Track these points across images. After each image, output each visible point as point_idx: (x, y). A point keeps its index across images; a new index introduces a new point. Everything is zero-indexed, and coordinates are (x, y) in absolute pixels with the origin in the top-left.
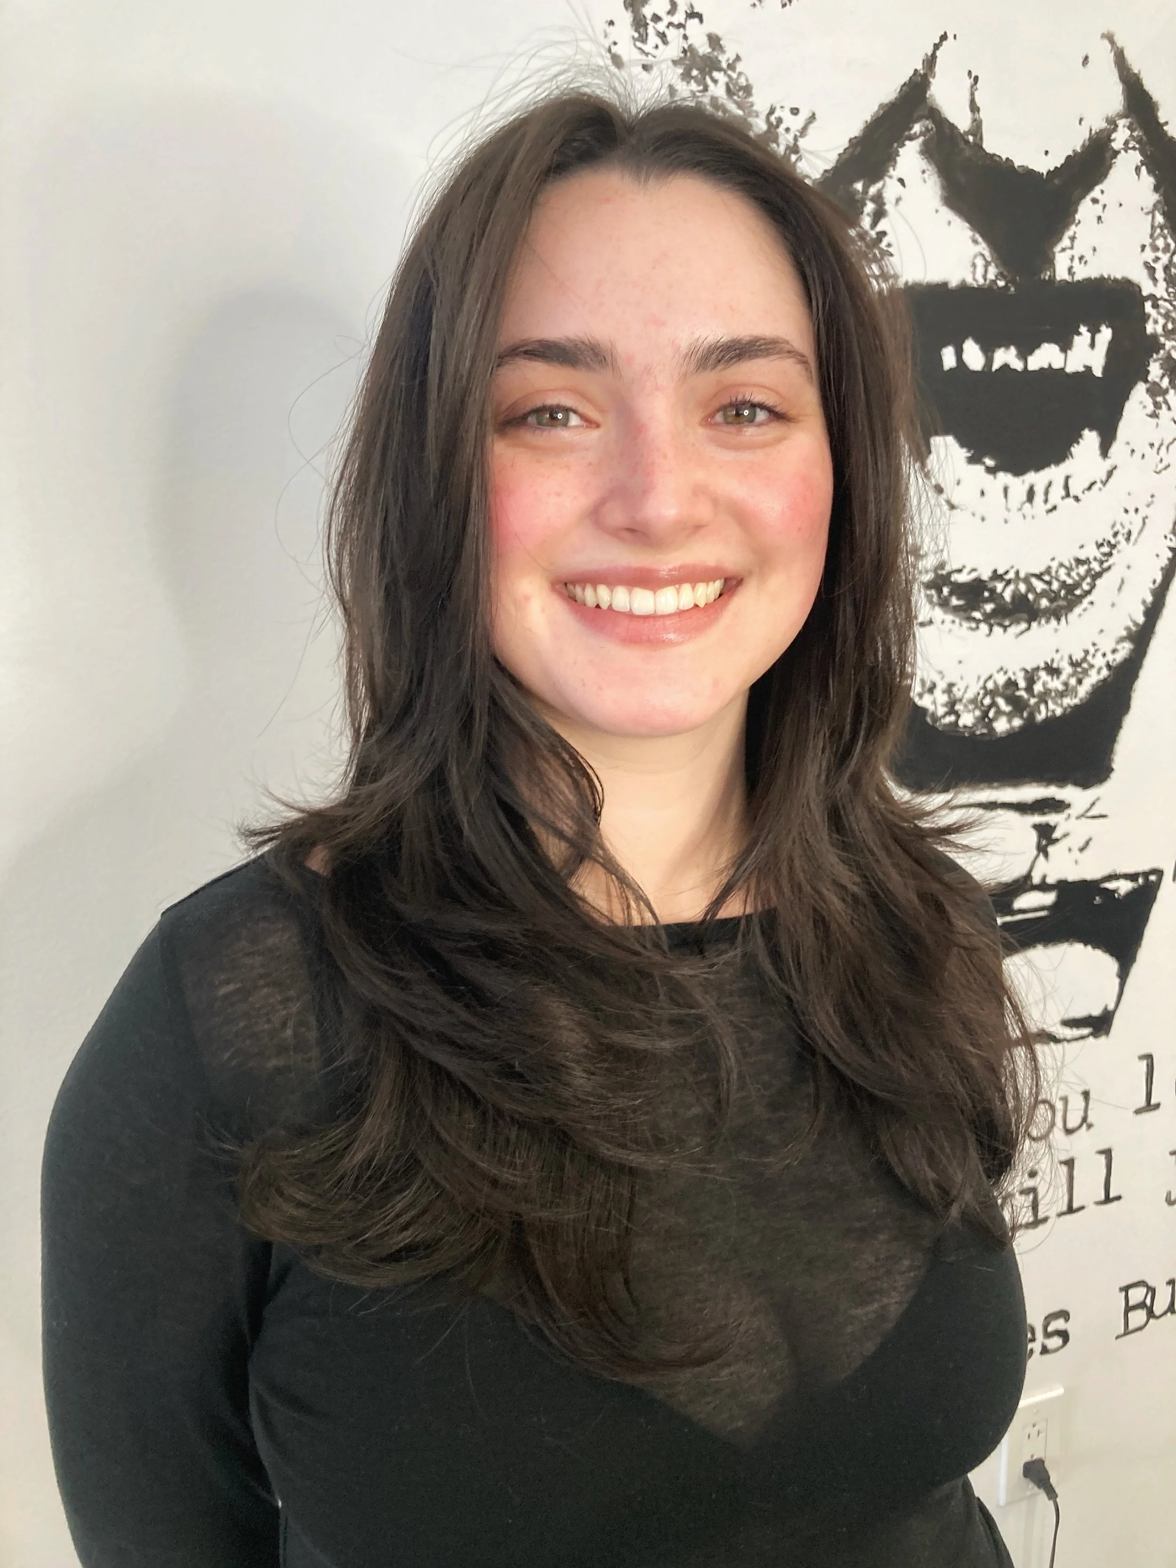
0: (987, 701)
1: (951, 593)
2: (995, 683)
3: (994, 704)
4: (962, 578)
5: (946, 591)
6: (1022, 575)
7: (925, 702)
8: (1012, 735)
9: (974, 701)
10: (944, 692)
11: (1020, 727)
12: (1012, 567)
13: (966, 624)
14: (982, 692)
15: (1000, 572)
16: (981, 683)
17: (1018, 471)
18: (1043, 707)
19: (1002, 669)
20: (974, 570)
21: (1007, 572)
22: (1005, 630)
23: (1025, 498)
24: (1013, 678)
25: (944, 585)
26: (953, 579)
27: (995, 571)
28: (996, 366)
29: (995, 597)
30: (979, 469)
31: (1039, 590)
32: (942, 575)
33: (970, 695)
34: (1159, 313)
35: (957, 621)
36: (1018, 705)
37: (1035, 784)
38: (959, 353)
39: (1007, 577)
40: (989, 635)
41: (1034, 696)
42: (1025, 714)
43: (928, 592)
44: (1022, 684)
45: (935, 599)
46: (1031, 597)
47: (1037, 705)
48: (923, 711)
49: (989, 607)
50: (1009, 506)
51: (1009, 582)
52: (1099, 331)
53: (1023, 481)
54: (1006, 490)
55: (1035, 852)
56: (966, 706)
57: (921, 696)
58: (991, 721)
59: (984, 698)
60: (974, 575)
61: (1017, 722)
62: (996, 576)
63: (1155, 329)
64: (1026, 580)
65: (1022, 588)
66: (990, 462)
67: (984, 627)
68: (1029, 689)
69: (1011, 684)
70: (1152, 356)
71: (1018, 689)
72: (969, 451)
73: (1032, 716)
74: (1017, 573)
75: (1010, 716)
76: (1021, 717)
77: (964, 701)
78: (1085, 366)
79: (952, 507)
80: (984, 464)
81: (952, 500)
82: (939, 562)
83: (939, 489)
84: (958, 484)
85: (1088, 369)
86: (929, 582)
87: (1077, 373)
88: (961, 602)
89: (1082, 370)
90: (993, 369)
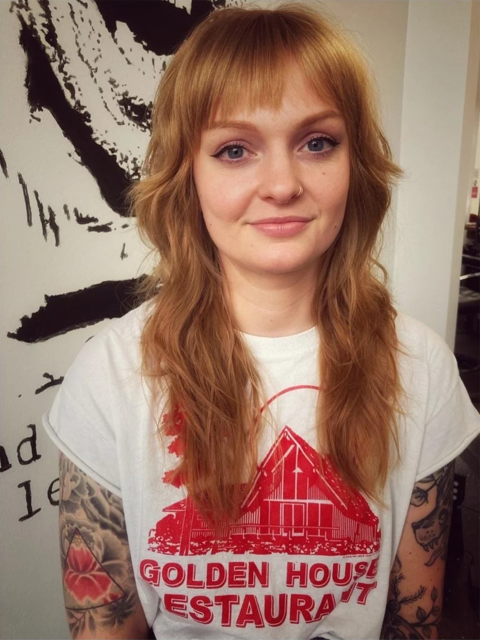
1: (132, 110)
4: (136, 102)
5: (129, 108)
7: (124, 166)
10: (132, 162)
13: (140, 128)
17: (159, 53)
20: (141, 100)
23: (162, 68)
25: (129, 105)
26: (132, 102)
30: (140, 46)
32: (127, 98)
35: (136, 125)
43: (121, 107)
45: (124, 111)
48: (123, 170)
50: (156, 70)
53: (161, 58)
54: (153, 60)
57: (121, 162)
60: (141, 102)
66: (145, 43)
72: (135, 34)
77: (142, 168)
78: (183, 7)
79: (129, 63)
80: (142, 43)
81: (129, 59)
82: (125, 91)
83: (122, 51)
84: (131, 50)
85: (185, 9)
86: (121, 100)
87: (180, 9)
88: (137, 116)
89: (182, 8)
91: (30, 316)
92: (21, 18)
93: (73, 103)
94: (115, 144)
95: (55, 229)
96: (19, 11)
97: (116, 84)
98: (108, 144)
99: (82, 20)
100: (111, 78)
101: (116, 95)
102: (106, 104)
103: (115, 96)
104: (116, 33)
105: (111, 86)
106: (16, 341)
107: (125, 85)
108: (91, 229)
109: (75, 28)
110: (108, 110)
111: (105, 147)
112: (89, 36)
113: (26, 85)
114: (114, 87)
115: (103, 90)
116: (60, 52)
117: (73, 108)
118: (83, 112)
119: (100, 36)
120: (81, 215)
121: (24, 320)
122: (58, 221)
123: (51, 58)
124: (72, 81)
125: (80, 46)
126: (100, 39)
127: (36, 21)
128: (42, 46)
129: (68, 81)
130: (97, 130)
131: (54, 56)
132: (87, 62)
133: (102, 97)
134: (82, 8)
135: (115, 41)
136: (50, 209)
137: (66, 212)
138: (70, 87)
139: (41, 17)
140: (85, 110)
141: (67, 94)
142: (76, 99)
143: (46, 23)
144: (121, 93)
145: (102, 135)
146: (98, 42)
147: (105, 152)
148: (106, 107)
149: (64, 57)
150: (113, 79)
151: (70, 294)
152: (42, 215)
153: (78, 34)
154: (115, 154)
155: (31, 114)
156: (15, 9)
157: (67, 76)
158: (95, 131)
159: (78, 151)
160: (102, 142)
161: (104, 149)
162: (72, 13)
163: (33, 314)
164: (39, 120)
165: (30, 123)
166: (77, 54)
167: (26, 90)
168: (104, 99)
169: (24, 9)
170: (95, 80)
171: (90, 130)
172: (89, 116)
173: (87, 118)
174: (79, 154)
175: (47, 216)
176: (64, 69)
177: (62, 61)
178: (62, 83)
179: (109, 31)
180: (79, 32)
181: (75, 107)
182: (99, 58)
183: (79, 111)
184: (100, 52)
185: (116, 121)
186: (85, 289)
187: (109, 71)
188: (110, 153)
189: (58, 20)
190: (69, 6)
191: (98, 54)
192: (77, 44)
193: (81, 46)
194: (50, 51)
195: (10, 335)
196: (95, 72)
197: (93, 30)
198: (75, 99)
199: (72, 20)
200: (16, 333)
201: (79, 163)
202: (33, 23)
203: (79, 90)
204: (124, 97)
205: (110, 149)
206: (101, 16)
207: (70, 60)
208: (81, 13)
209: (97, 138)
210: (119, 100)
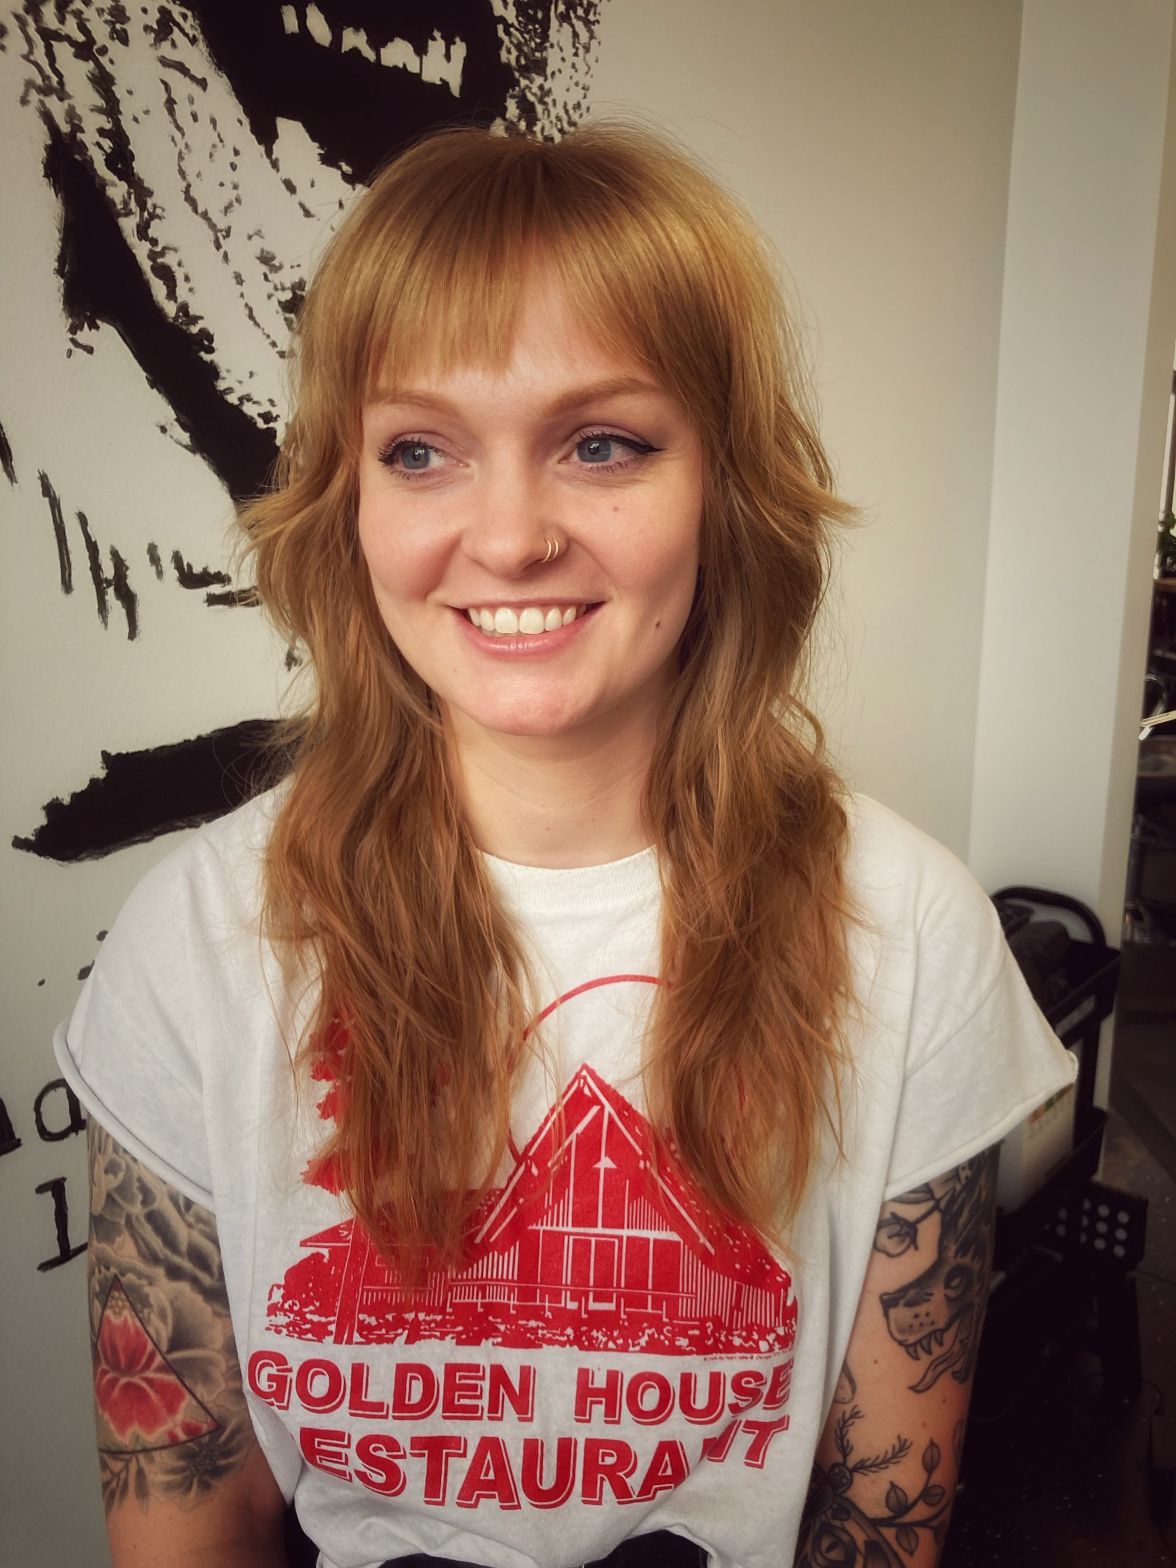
28: (345, 47)
30: (335, 172)
34: (511, 42)
38: (302, 18)
43: (288, 315)
52: (454, 43)
63: (508, 59)
66: (346, 168)
70: (508, 91)
72: (321, 147)
78: (441, 80)
79: (307, 214)
80: (339, 168)
81: (308, 205)
82: (297, 280)
83: (290, 187)
84: (312, 185)
85: (445, 84)
86: (287, 301)
87: (434, 84)
89: (439, 83)
90: (343, 51)
91: (67, 801)
92: (47, 117)
93: (170, 309)
94: (271, 402)
95: (128, 599)
96: (42, 102)
97: (276, 262)
98: (255, 403)
99: (195, 118)
100: (262, 251)
101: (276, 289)
102: (251, 310)
103: (272, 291)
104: (275, 147)
105: (264, 269)
106: (33, 856)
107: (299, 266)
108: (212, 600)
109: (178, 135)
110: (257, 324)
111: (249, 409)
112: (211, 155)
113: (60, 272)
114: (271, 271)
115: (243, 278)
116: (141, 192)
117: (171, 320)
118: (194, 330)
119: (236, 153)
120: (189, 565)
121: (53, 808)
122: (133, 582)
123: (120, 206)
124: (170, 259)
125: (188, 178)
126: (235, 160)
127: (83, 125)
128: (97, 182)
129: (159, 260)
130: (228, 371)
131: (126, 203)
132: (205, 215)
133: (242, 295)
134: (195, 89)
135: (275, 164)
136: (115, 554)
137: (155, 560)
138: (166, 274)
139: (95, 114)
140: (201, 324)
141: (158, 289)
142: (179, 300)
143: (108, 126)
144: (288, 285)
145: (240, 382)
146: (233, 167)
147: (249, 421)
148: (251, 317)
149: (149, 206)
150: (268, 253)
151: (162, 748)
152: (96, 568)
153: (184, 151)
154: (271, 425)
155: (71, 336)
156: (34, 96)
157: (158, 249)
158: (223, 374)
159: (183, 419)
160: (241, 399)
161: (245, 415)
162: (170, 103)
163: (75, 796)
164: (90, 350)
165: (69, 356)
166: (183, 196)
167: (58, 282)
168: (247, 299)
169: (54, 97)
170: (226, 257)
171: (212, 372)
172: (210, 338)
173: (206, 343)
174: (185, 427)
175: (108, 571)
176: (151, 233)
177: (146, 215)
178: (146, 265)
179: (260, 143)
180: (187, 146)
181: (176, 318)
182: (235, 204)
183: (184, 327)
184: (235, 192)
185: (276, 349)
186: (199, 738)
187: (258, 233)
188: (261, 424)
189: (136, 120)
190: (163, 87)
191: (233, 194)
192: (182, 173)
193: (191, 178)
194: (117, 191)
195: (20, 843)
196: (224, 237)
197: (221, 141)
198: (176, 301)
199: (170, 118)
200: (33, 838)
201: (186, 447)
202: (77, 128)
203: (187, 279)
204: (294, 294)
205: (259, 415)
206: (241, 107)
207: (163, 210)
208: (191, 101)
209: (230, 390)
210: (283, 300)
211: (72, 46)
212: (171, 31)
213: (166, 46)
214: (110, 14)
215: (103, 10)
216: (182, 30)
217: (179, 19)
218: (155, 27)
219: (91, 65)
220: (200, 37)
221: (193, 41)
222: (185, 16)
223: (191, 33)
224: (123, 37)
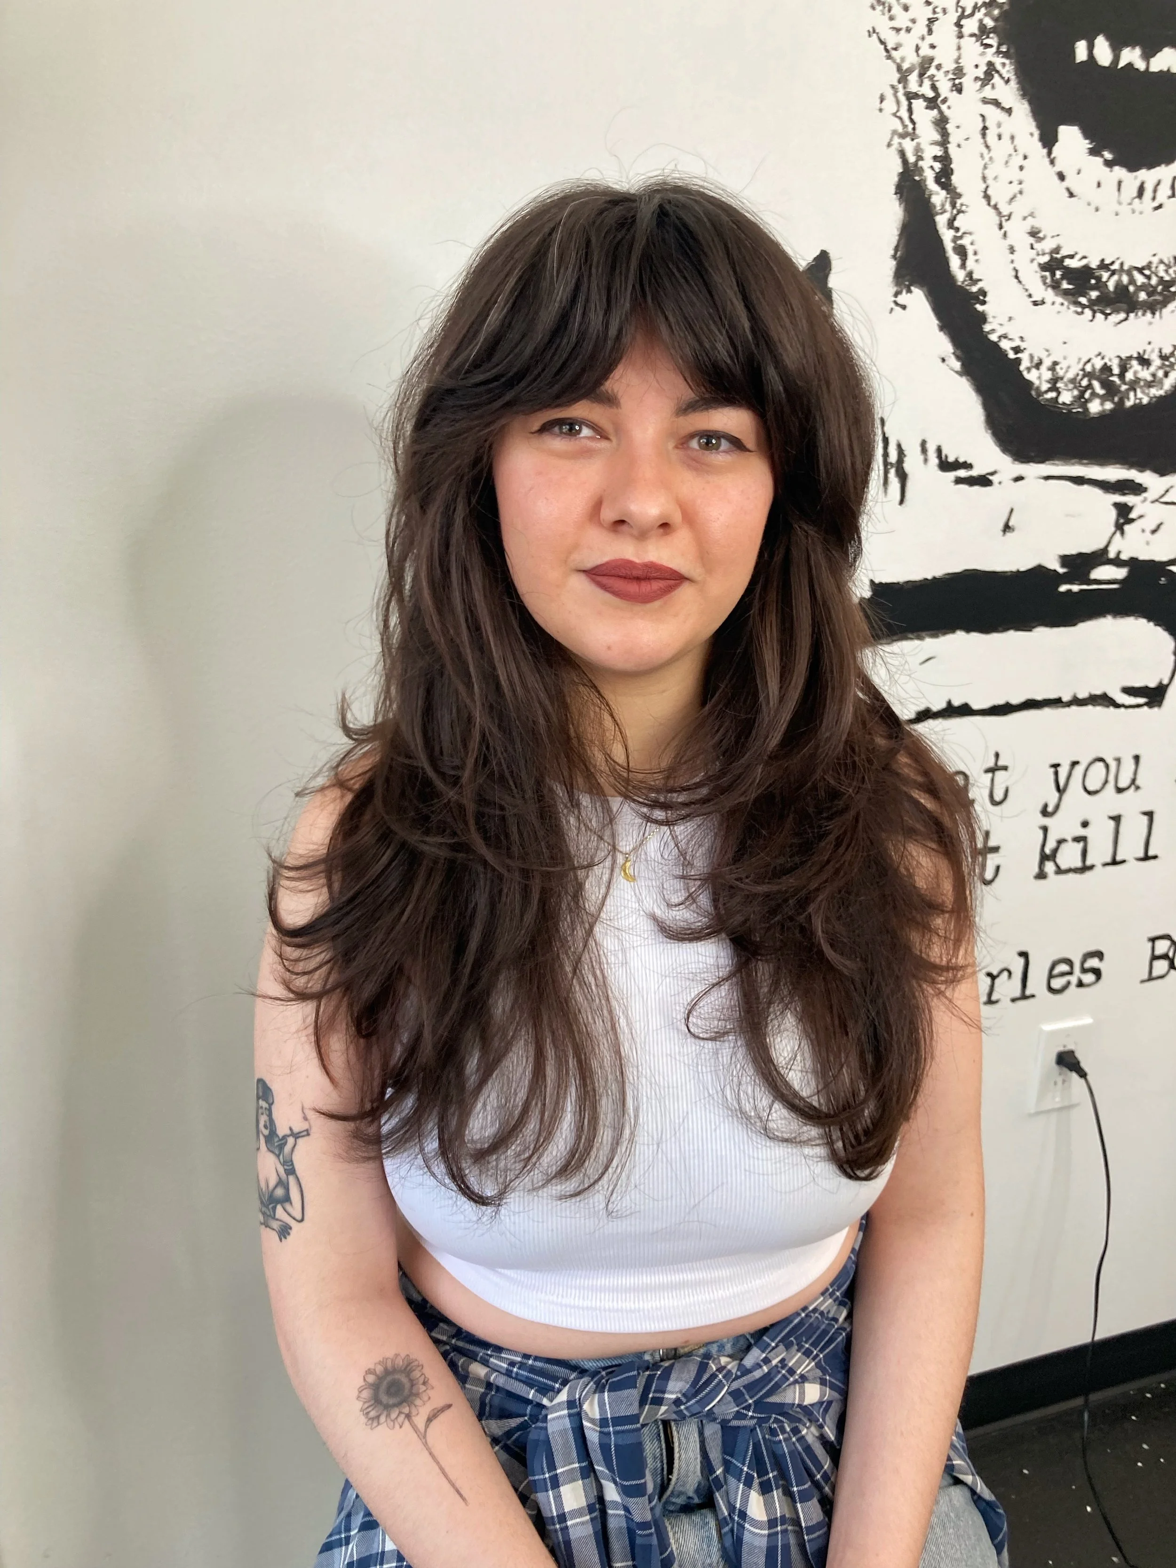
0: (1085, 383)
1: (1063, 277)
2: (1093, 366)
3: (1090, 386)
4: (1073, 264)
5: (1058, 274)
6: (1126, 267)
7: (1032, 376)
8: (1103, 417)
9: (1073, 381)
10: (1049, 369)
11: (1111, 411)
12: (1118, 259)
13: (1073, 308)
14: (1081, 373)
15: (1107, 262)
16: (1081, 366)
17: (1132, 167)
18: (1132, 394)
19: (1099, 354)
20: (1084, 257)
21: (1113, 263)
22: (1106, 318)
23: (1135, 194)
24: (1109, 364)
25: (1058, 269)
26: (1065, 264)
27: (1103, 260)
28: (1122, 64)
29: (1100, 285)
30: (1099, 160)
31: (1139, 283)
32: (1056, 258)
33: (1070, 375)
35: (1066, 303)
36: (1111, 390)
37: (1118, 466)
38: (1091, 47)
39: (1113, 267)
40: (1091, 321)
41: (1125, 384)
42: (1116, 399)
43: (1044, 273)
44: (1116, 370)
45: (1049, 280)
46: (1131, 289)
47: (1128, 390)
48: (1030, 384)
49: (1094, 294)
50: (1121, 200)
51: (1113, 273)
53: (1136, 177)
54: (1120, 183)
55: (1113, 529)
56: (1066, 385)
57: (1029, 370)
58: (1087, 401)
59: (1081, 380)
60: (1084, 262)
61: (1109, 406)
62: (1103, 266)
64: (1129, 273)
65: (1125, 279)
66: (1108, 156)
67: (1088, 312)
68: (1122, 376)
69: (1106, 369)
71: (1112, 375)
72: (1090, 143)
73: (1121, 401)
74: (1122, 264)
75: (1103, 399)
76: (1113, 402)
77: (1065, 380)
79: (1071, 195)
80: (1102, 156)
81: (1072, 188)
82: (1055, 246)
83: (1061, 177)
84: (1079, 173)
86: (1045, 263)
88: (1071, 287)
90: (1119, 67)
92: (902, 153)
93: (960, 276)
94: (1022, 338)
95: (903, 477)
96: (900, 144)
97: (1041, 235)
98: (1009, 340)
99: (1000, 137)
100: (1032, 227)
101: (1038, 255)
102: (1017, 271)
103: (1035, 256)
104: (1055, 148)
105: (1032, 240)
107: (1058, 236)
108: (959, 481)
109: (985, 151)
110: (1020, 282)
111: (1005, 345)
112: (1007, 162)
114: (1037, 242)
115: (1015, 249)
116: (954, 196)
117: (960, 283)
118: (974, 289)
119: (1025, 157)
120: (946, 456)
122: (908, 466)
123: (938, 208)
124: (965, 241)
125: (987, 181)
126: (1024, 163)
127: (923, 155)
128: (927, 192)
129: (959, 242)
130: (994, 317)
131: (943, 205)
132: (995, 207)
133: (1012, 262)
134: (1004, 116)
135: (1052, 162)
136: (899, 446)
137: (924, 451)
138: (962, 252)
139: (933, 146)
140: (980, 285)
141: (954, 261)
142: (968, 269)
143: (940, 153)
144: (1047, 251)
145: (1001, 325)
146: (1021, 168)
147: (1003, 354)
148: (1017, 277)
149: (958, 204)
150: (1036, 228)
152: (887, 455)
153: (988, 162)
154: (1019, 355)
155: (893, 299)
156: (896, 141)
157: (959, 234)
158: (990, 319)
159: (958, 352)
160: (1000, 337)
161: (1001, 349)
162: (985, 128)
164: (904, 307)
165: (890, 313)
166: (982, 194)
167: (891, 263)
168: (1016, 264)
169: (908, 139)
170: (1005, 234)
171: (982, 318)
172: (984, 293)
173: (981, 298)
174: (958, 358)
175: (893, 457)
176: (956, 223)
177: (955, 211)
178: (949, 245)
179: (1044, 147)
180: (990, 158)
181: (964, 281)
182: (1019, 195)
183: (968, 288)
184: (1020, 186)
185: (1031, 300)
186: (934, 578)
187: (1032, 215)
188: (1011, 355)
189: (959, 145)
190: (981, 119)
191: (1017, 189)
192: (984, 179)
193: (990, 181)
194: (939, 197)
196: (1006, 221)
197: (1016, 151)
198: (965, 269)
199: (982, 141)
201: (957, 372)
202: (919, 158)
203: (975, 253)
204: (1052, 257)
205: (1012, 349)
206: (1034, 123)
207: (967, 206)
208: (999, 125)
209: (993, 331)
210: (1042, 262)
211: (925, 101)
212: (993, 76)
213: (988, 87)
214: (954, 74)
215: (948, 72)
216: (1001, 76)
217: (999, 67)
218: (982, 77)
219: (935, 112)
220: (1013, 78)
221: (1007, 81)
222: (1004, 65)
223: (1006, 76)
224: (959, 89)
